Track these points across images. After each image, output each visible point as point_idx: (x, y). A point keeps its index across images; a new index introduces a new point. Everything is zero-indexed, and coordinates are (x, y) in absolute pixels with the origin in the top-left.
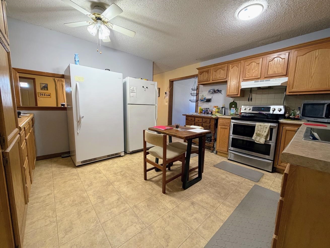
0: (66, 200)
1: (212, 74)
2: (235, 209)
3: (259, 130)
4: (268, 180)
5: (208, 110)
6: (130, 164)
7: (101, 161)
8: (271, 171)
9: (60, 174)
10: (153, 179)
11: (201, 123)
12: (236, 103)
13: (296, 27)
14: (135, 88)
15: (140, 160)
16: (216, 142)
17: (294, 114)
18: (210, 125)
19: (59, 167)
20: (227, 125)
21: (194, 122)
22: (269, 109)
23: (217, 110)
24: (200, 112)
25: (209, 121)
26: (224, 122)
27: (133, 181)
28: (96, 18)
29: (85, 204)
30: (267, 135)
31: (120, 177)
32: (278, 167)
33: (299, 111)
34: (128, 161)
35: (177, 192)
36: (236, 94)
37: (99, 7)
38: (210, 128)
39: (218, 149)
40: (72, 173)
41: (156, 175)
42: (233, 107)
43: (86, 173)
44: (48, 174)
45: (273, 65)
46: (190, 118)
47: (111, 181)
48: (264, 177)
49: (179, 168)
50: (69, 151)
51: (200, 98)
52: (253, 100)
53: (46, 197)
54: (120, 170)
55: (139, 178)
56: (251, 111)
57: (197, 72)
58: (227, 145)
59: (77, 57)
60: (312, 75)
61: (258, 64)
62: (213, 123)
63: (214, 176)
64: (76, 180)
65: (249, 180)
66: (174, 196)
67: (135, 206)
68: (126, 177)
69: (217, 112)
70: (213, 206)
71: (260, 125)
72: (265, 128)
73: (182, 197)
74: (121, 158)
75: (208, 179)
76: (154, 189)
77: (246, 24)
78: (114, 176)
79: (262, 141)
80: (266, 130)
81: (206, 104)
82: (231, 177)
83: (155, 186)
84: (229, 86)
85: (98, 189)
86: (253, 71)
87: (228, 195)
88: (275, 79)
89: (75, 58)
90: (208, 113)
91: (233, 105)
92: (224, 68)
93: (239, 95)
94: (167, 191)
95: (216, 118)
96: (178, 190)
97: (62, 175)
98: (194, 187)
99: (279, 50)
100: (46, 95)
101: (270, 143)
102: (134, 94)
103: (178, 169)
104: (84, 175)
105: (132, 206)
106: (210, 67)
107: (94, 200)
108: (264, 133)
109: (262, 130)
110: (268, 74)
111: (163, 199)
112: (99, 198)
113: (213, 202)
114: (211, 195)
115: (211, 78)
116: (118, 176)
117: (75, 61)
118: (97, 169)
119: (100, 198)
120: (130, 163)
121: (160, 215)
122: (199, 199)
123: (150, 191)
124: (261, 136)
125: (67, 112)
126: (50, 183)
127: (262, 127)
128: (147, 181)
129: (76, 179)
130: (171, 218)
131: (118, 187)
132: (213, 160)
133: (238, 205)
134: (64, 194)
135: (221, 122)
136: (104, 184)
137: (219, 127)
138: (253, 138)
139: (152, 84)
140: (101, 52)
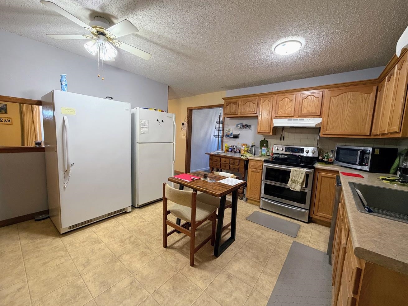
0: (49, 295)
1: (241, 106)
2: (277, 278)
3: (294, 176)
4: (306, 233)
5: (236, 148)
6: (141, 224)
7: (98, 223)
8: (307, 222)
9: (34, 249)
10: (176, 245)
11: (228, 164)
12: (267, 141)
13: (330, 66)
14: (147, 122)
15: (155, 217)
16: (246, 188)
17: (327, 156)
18: (239, 167)
19: (32, 238)
20: (259, 168)
21: (220, 163)
22: (302, 151)
23: (246, 149)
24: (227, 150)
25: (238, 162)
26: (256, 165)
27: (148, 251)
28: (97, 32)
29: (82, 298)
30: (303, 181)
31: (129, 246)
32: (314, 216)
33: (332, 154)
34: (138, 220)
35: (208, 262)
36: (268, 132)
37: (102, 18)
38: (239, 171)
39: (249, 196)
40: (55, 247)
41: (178, 239)
42: (265, 147)
43: (77, 245)
44: (15, 251)
45: (307, 104)
46: (215, 158)
47: (118, 255)
48: (301, 230)
49: (206, 225)
50: (47, 209)
51: (226, 132)
52: (285, 138)
53: (15, 295)
54: (129, 235)
55: (156, 245)
56: (284, 152)
57: (223, 102)
58: (260, 191)
59: (64, 80)
60: (345, 118)
61: (292, 100)
62: (243, 164)
63: (248, 234)
64: (63, 258)
65: (287, 236)
66: (205, 268)
67: (157, 292)
68: (138, 245)
69: (246, 151)
70: (253, 278)
71: (296, 171)
72: (301, 174)
73: (216, 268)
74: (127, 215)
75: (242, 238)
76: (178, 260)
77: (281, 58)
78: (120, 245)
79: (298, 188)
80: (301, 176)
81: (233, 140)
82: (267, 233)
83: (179, 255)
84: (260, 123)
85: (99, 270)
86: (286, 108)
87: (267, 259)
88: (308, 119)
89: (61, 81)
90: (235, 152)
91: (264, 143)
92: (255, 101)
93: (271, 134)
94: (197, 262)
95: (246, 159)
96: (209, 259)
97: (39, 251)
98: (228, 252)
99: (313, 88)
100: (4, 120)
101: (306, 191)
102: (146, 129)
103: (204, 227)
104: (75, 248)
105: (152, 291)
106: (239, 98)
107: (95, 290)
108: (300, 180)
109: (298, 176)
110: (302, 112)
111: (193, 275)
112: (103, 285)
113: (252, 272)
114: (248, 261)
115: (240, 111)
116: (126, 244)
117: (61, 84)
118: (94, 236)
119: (105, 285)
120: (141, 222)
121: (191, 301)
122: (236, 269)
123: (174, 264)
124: (297, 183)
125: (45, 155)
126: (20, 267)
127: (298, 173)
128: (167, 249)
129: (62, 256)
130: (206, 303)
131: (129, 263)
132: (244, 211)
133: (280, 272)
134: (45, 286)
135: (252, 165)
136: (107, 261)
137: (250, 170)
138: (288, 185)
139: (169, 117)
140: (103, 78)
